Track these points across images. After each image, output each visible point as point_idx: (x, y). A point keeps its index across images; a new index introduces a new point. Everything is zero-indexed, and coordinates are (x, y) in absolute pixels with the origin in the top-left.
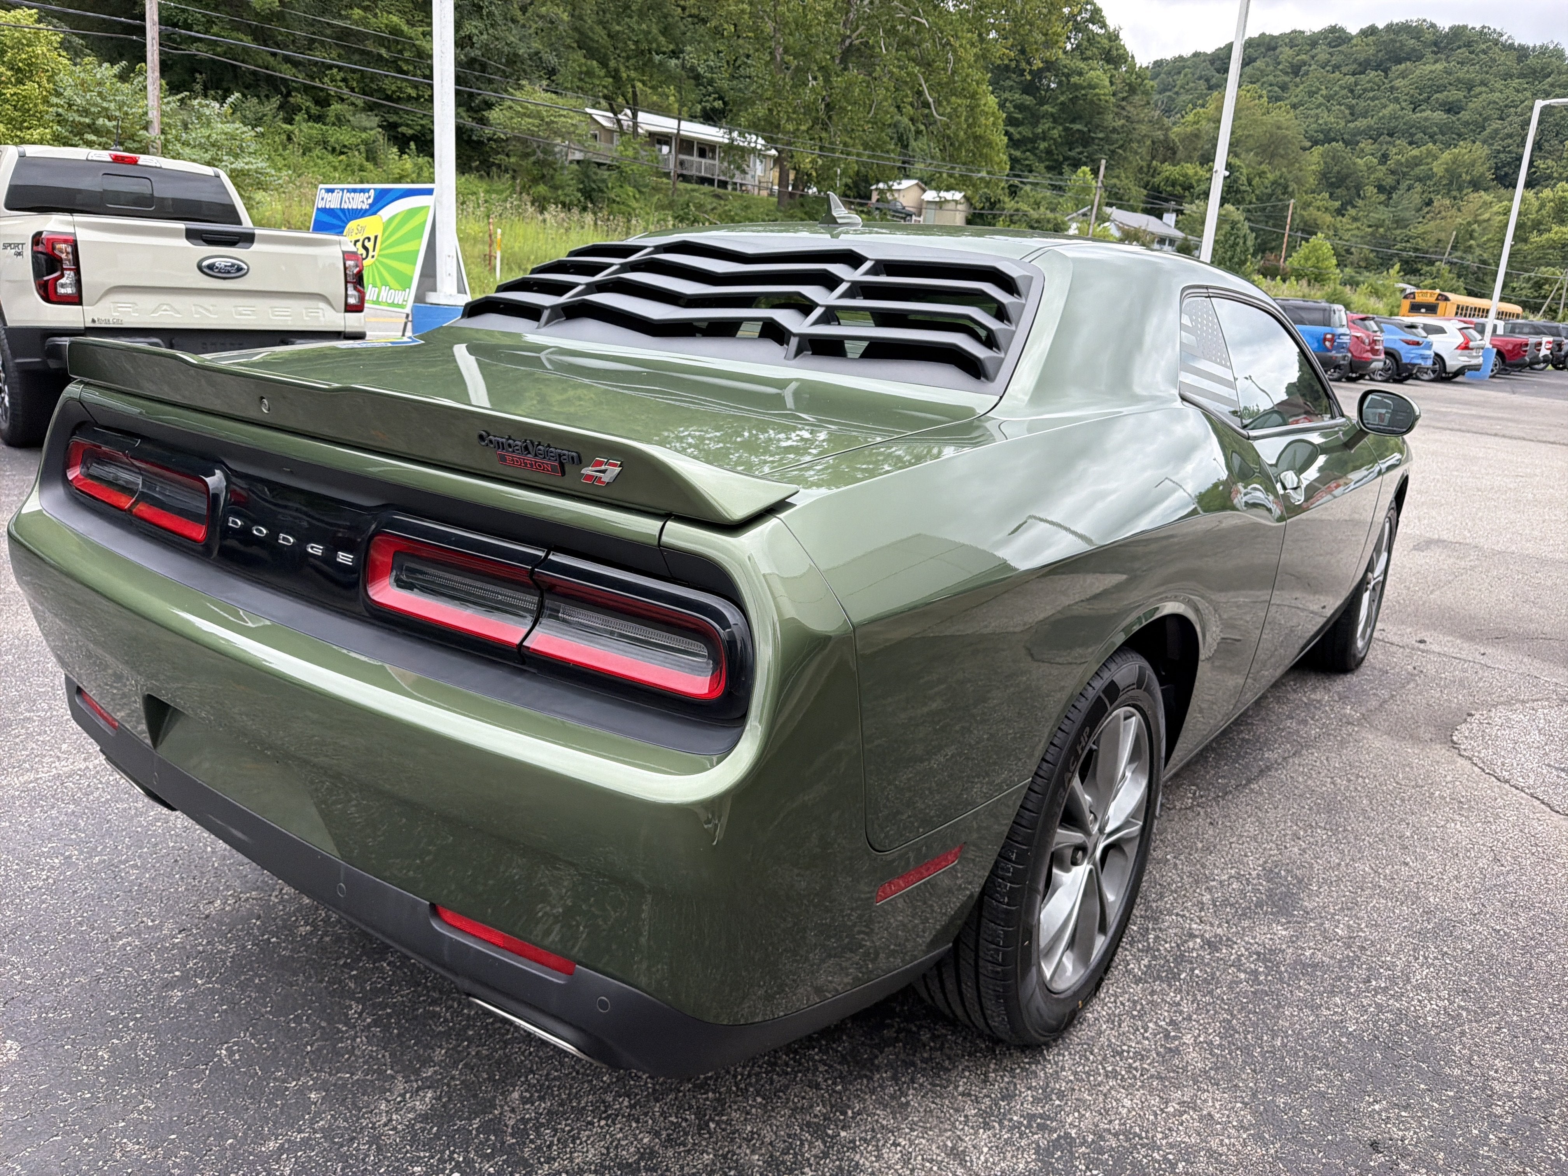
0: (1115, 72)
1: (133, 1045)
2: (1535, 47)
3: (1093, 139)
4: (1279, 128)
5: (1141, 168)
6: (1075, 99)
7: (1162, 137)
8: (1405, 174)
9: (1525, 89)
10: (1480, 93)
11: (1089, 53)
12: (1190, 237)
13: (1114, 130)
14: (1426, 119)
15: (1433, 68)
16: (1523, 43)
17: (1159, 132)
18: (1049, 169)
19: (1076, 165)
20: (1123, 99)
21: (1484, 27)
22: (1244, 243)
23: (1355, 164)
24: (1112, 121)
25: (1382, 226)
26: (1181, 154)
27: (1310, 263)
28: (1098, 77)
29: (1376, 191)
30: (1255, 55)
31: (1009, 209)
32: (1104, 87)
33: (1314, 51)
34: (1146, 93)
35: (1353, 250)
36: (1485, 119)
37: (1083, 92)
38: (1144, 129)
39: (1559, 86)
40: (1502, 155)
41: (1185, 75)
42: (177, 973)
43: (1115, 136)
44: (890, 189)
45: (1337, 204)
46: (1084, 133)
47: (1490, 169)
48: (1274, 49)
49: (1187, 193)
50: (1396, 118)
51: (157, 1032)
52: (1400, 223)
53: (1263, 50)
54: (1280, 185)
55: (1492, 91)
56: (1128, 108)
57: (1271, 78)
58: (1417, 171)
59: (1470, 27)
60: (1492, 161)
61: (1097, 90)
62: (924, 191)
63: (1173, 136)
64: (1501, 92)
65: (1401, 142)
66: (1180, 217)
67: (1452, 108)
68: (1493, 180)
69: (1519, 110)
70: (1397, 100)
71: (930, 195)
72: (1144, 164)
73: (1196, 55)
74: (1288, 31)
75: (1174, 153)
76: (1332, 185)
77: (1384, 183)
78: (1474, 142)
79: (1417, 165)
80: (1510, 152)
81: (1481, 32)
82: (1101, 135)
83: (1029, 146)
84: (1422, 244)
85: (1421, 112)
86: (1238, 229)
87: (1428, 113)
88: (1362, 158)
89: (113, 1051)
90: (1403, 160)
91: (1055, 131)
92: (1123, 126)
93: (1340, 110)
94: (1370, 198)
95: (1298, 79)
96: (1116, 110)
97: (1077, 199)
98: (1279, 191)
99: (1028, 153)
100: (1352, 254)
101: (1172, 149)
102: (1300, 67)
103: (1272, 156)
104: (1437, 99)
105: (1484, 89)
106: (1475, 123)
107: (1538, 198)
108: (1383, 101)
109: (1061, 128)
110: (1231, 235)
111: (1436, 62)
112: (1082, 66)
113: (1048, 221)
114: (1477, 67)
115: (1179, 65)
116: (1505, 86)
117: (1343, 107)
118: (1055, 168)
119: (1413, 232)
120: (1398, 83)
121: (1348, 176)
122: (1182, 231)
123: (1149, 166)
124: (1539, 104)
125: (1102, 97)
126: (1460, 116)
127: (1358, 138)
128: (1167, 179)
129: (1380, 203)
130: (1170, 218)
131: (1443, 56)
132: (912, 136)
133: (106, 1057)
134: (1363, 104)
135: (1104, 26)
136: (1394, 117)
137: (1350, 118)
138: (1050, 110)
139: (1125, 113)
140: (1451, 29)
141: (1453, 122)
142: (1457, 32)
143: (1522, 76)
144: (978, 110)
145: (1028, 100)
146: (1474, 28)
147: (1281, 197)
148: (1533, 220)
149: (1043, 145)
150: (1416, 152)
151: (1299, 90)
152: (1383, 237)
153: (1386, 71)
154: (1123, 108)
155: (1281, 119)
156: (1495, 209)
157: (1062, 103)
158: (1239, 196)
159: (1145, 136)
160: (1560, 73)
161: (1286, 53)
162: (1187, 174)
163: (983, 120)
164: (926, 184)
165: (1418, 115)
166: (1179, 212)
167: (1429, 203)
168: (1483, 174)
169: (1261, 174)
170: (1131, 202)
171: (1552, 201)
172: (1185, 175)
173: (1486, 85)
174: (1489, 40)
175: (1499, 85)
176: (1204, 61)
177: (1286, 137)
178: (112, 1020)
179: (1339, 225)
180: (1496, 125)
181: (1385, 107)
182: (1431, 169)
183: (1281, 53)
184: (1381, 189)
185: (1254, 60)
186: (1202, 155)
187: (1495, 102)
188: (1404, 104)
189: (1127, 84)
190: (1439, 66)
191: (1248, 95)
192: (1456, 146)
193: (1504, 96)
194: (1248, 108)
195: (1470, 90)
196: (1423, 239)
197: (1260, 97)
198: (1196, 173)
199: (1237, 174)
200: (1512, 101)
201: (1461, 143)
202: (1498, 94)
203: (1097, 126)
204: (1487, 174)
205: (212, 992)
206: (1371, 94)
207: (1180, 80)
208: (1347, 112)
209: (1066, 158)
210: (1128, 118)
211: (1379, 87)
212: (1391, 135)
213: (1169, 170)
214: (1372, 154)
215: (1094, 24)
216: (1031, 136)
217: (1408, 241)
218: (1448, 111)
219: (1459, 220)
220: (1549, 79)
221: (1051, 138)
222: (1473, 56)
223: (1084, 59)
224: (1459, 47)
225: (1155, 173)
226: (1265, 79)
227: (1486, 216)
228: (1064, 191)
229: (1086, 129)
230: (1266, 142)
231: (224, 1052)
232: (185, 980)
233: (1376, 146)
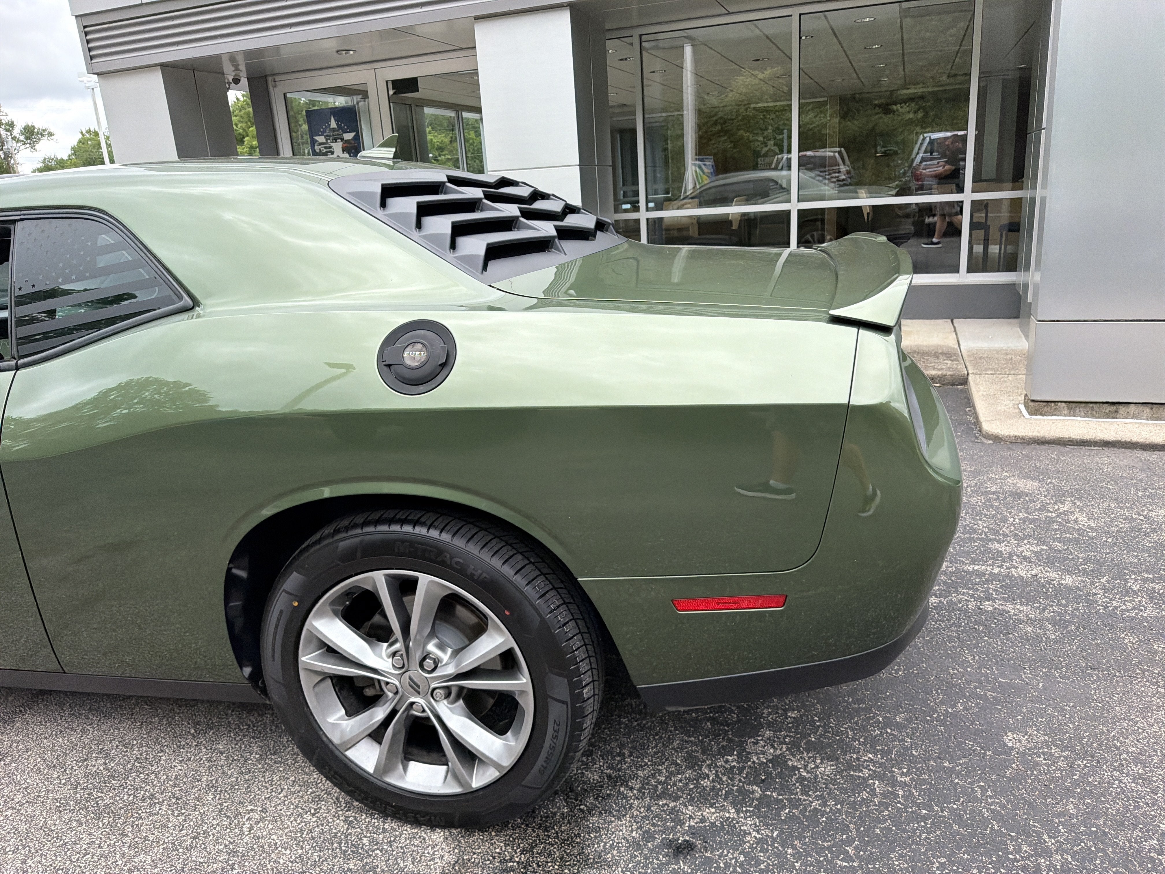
1: (942, 703)
42: (889, 731)
51: (925, 702)
89: (954, 706)
133: (959, 705)
178: (944, 724)
205: (879, 708)
231: (900, 673)
232: (889, 723)
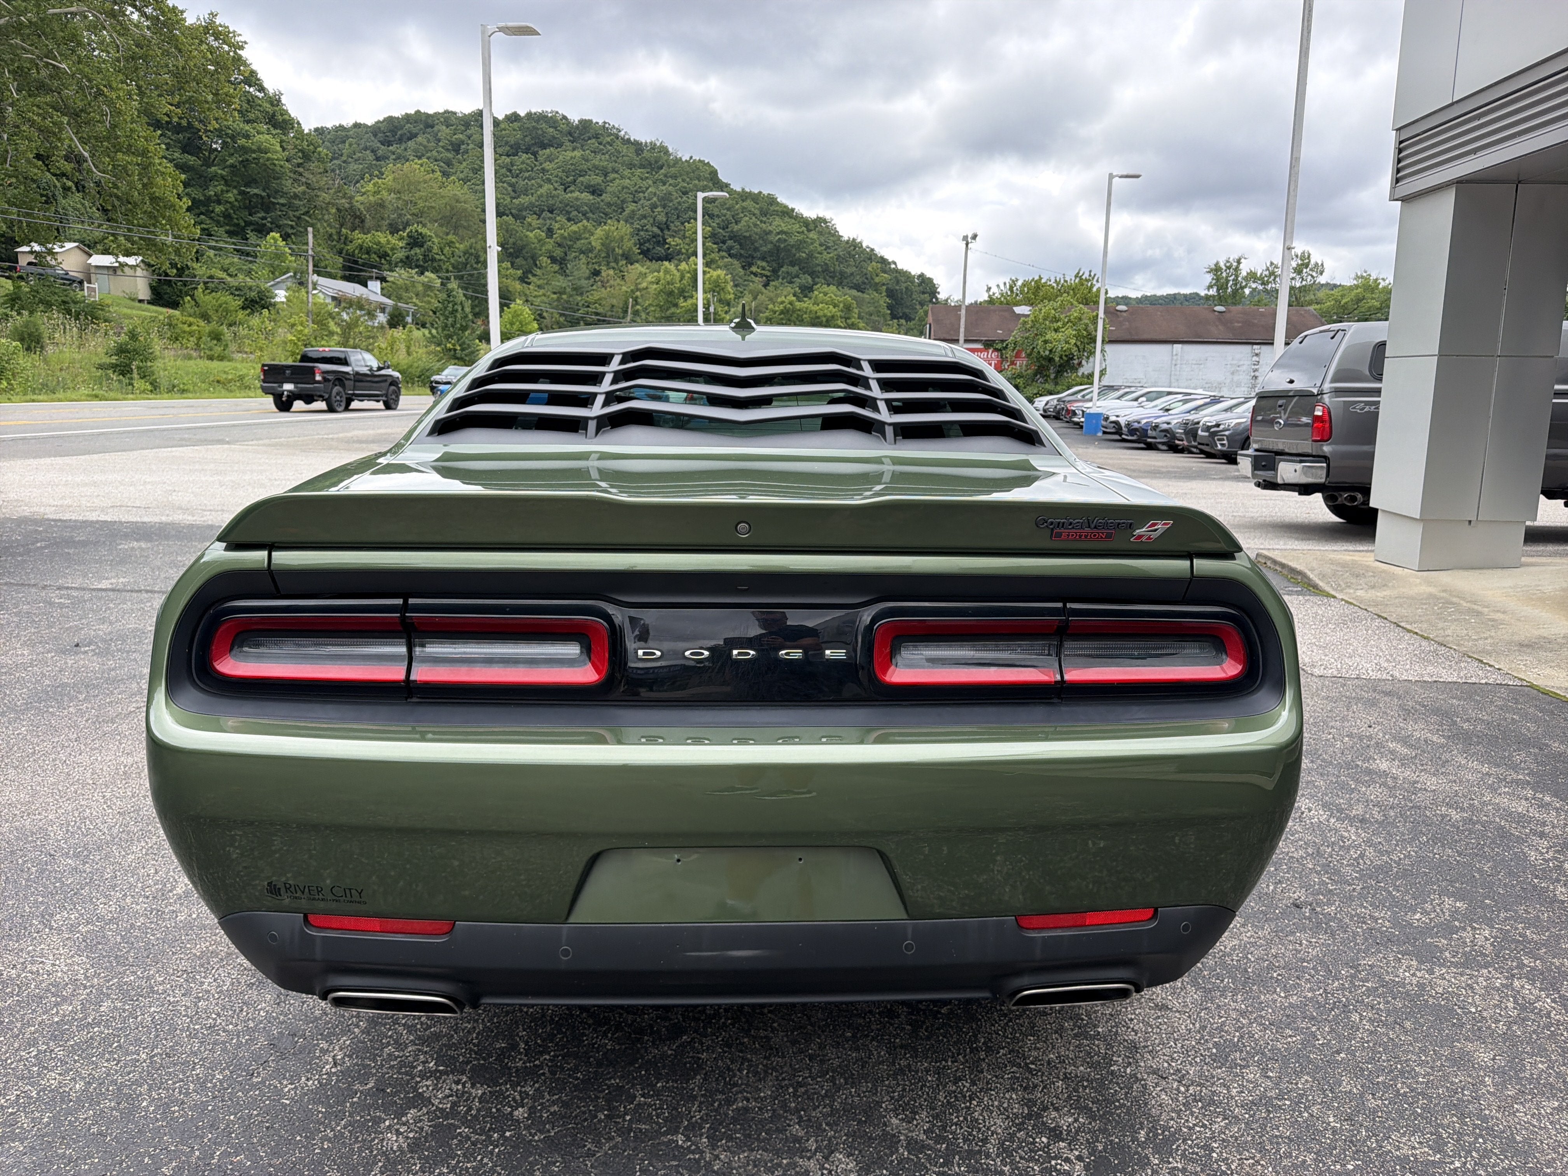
0: (284, 138)
2: (646, 143)
3: (274, 203)
4: (458, 201)
5: (331, 235)
6: (245, 163)
7: (347, 206)
8: (570, 247)
9: (647, 178)
10: (614, 179)
11: (251, 116)
12: (399, 304)
13: (296, 196)
14: (577, 199)
15: (573, 154)
16: (637, 139)
17: (343, 201)
18: (230, 233)
19: (262, 231)
20: (299, 165)
21: (605, 123)
22: (463, 309)
23: (527, 237)
24: (288, 186)
25: (564, 293)
26: (369, 222)
27: (515, 327)
28: (267, 141)
29: (549, 261)
30: (415, 130)
31: (202, 276)
32: (277, 152)
33: (469, 132)
34: (320, 160)
35: (545, 314)
36: (623, 202)
37: (254, 155)
38: (325, 197)
39: (671, 177)
40: (642, 233)
41: (350, 145)
43: (297, 202)
44: (50, 252)
45: (519, 272)
46: (262, 197)
47: (635, 245)
48: (432, 127)
49: (383, 261)
50: (553, 197)
52: (578, 290)
53: (422, 126)
54: (471, 254)
55: (622, 177)
56: (306, 174)
57: (434, 153)
58: (579, 244)
59: (594, 121)
60: (636, 238)
61: (269, 155)
62: (90, 256)
63: (358, 205)
64: (629, 178)
65: (561, 218)
66: (384, 284)
67: (595, 191)
68: (640, 254)
69: (646, 195)
70: (549, 181)
71: (99, 260)
72: (334, 231)
73: (357, 125)
74: (441, 111)
75: (363, 221)
76: (511, 255)
77: (555, 255)
78: (619, 221)
79: (578, 239)
80: (647, 230)
81: (604, 126)
82: (282, 201)
83: (203, 209)
84: (601, 310)
85: (571, 192)
86: (455, 297)
87: (577, 194)
88: (532, 231)
90: (566, 234)
91: (230, 195)
92: (304, 193)
93: (504, 188)
94: (546, 267)
95: (459, 156)
96: (292, 175)
97: (272, 265)
98: (472, 260)
99: (202, 217)
100: (544, 318)
101: (359, 217)
102: (459, 146)
103: (456, 228)
104: (582, 182)
105: (616, 175)
106: (615, 204)
107: (678, 270)
108: (539, 181)
109: (235, 191)
110: (449, 302)
111: (574, 149)
112: (247, 128)
113: (250, 289)
114: (607, 156)
115: (340, 135)
116: (632, 173)
117: (505, 185)
118: (237, 232)
119: (591, 299)
120: (547, 165)
121: (523, 247)
122: (389, 298)
123: (339, 233)
124: (701, 195)
125: (277, 162)
126: (603, 197)
127: (524, 213)
128: (361, 247)
129: (555, 272)
130: (375, 286)
131: (578, 145)
132: (59, 193)
134: (522, 183)
135: (262, 89)
136: (550, 196)
137: (513, 194)
138: (220, 172)
139: (304, 180)
140: (581, 121)
141: (598, 203)
142: (586, 124)
143: (642, 166)
144: (152, 169)
145: (191, 160)
146: (597, 123)
147: (475, 266)
148: (679, 289)
149: (219, 209)
150: (574, 228)
151: (462, 167)
152: (567, 302)
153: (535, 154)
154: (301, 175)
155: (457, 193)
156: (649, 279)
157: (232, 166)
158: (435, 264)
159: (329, 203)
160: (669, 166)
161: (444, 131)
162: (379, 242)
163: (159, 180)
164: (89, 247)
165: (569, 195)
166: (383, 280)
167: (597, 273)
168: (630, 249)
169: (450, 244)
170: (328, 270)
171: (689, 272)
172: (378, 243)
173: (616, 172)
174: (612, 134)
175: (627, 172)
176: (367, 133)
177: (466, 209)
179: (528, 292)
180: (632, 207)
181: (541, 186)
182: (590, 243)
183: (439, 131)
184: (553, 260)
185: (416, 136)
186: (390, 225)
187: (627, 187)
188: (556, 185)
189: (300, 151)
190: (577, 154)
191: (422, 169)
192: (605, 223)
193: (633, 183)
194: (425, 182)
195: (606, 176)
196: (600, 305)
197: (433, 171)
198: (388, 242)
199: (430, 243)
200: (640, 187)
201: (609, 221)
202: (628, 181)
203: (277, 192)
204: (634, 249)
206: (527, 174)
207: (346, 149)
208: (510, 189)
209: (248, 224)
210: (308, 185)
211: (532, 169)
212: (551, 212)
213: (359, 238)
214: (539, 228)
215: (250, 86)
216: (202, 198)
217: (588, 306)
218: (593, 193)
219: (624, 288)
220: (662, 171)
221: (227, 202)
222: (602, 147)
223: (248, 122)
224: (590, 139)
225: (347, 241)
226: (429, 155)
227: (644, 285)
228: (256, 257)
229: (264, 194)
230: (448, 214)
233: (540, 221)
